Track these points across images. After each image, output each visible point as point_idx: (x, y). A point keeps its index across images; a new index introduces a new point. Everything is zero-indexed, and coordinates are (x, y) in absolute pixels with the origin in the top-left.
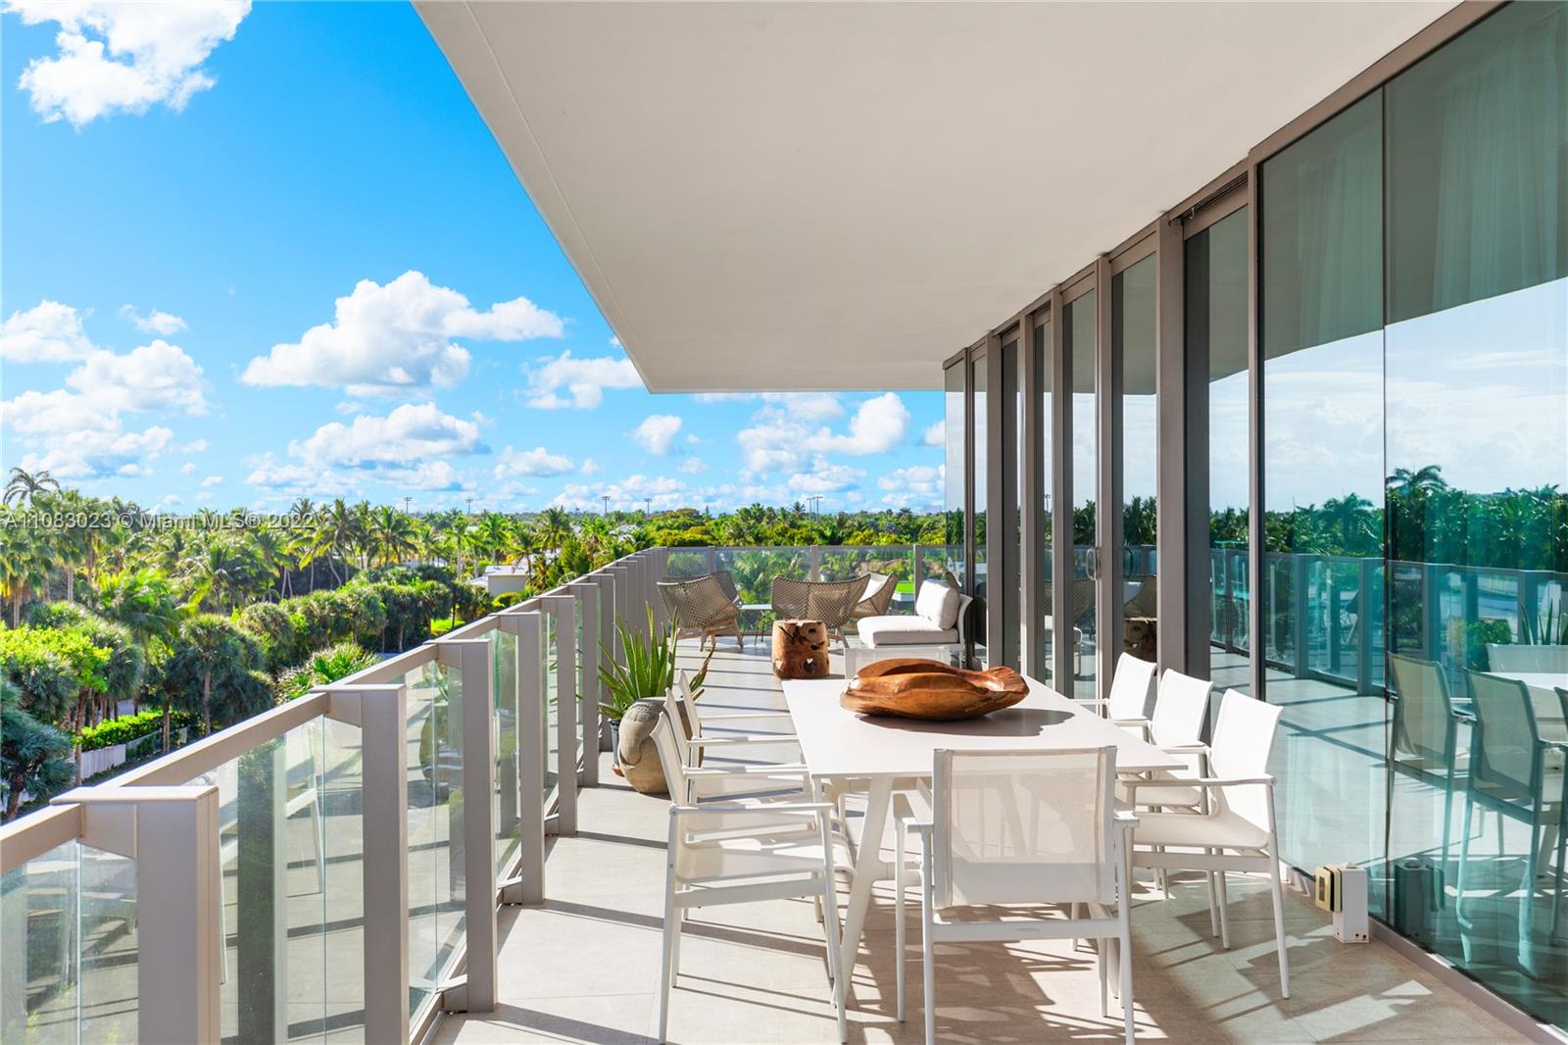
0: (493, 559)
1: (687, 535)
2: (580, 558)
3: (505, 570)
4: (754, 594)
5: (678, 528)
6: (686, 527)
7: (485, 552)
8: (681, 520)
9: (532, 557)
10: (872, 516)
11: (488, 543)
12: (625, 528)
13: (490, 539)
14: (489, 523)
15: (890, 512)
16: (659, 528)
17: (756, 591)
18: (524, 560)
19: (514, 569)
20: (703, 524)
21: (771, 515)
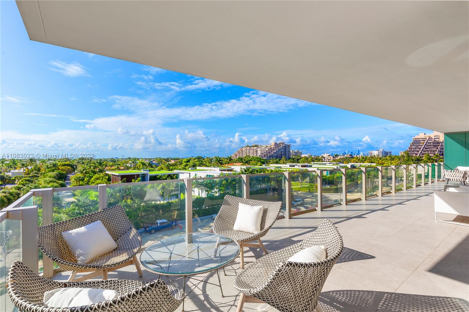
0: (13, 168)
1: (66, 163)
2: (38, 168)
3: (17, 171)
4: (83, 174)
5: (64, 161)
6: (66, 161)
7: (11, 167)
8: (65, 160)
9: (24, 168)
10: (106, 159)
11: (12, 165)
12: (51, 162)
13: (13, 164)
14: (12, 161)
15: (109, 158)
16: (59, 162)
17: (84, 173)
18: (22, 169)
19: (19, 171)
20: (70, 161)
21: (85, 159)
